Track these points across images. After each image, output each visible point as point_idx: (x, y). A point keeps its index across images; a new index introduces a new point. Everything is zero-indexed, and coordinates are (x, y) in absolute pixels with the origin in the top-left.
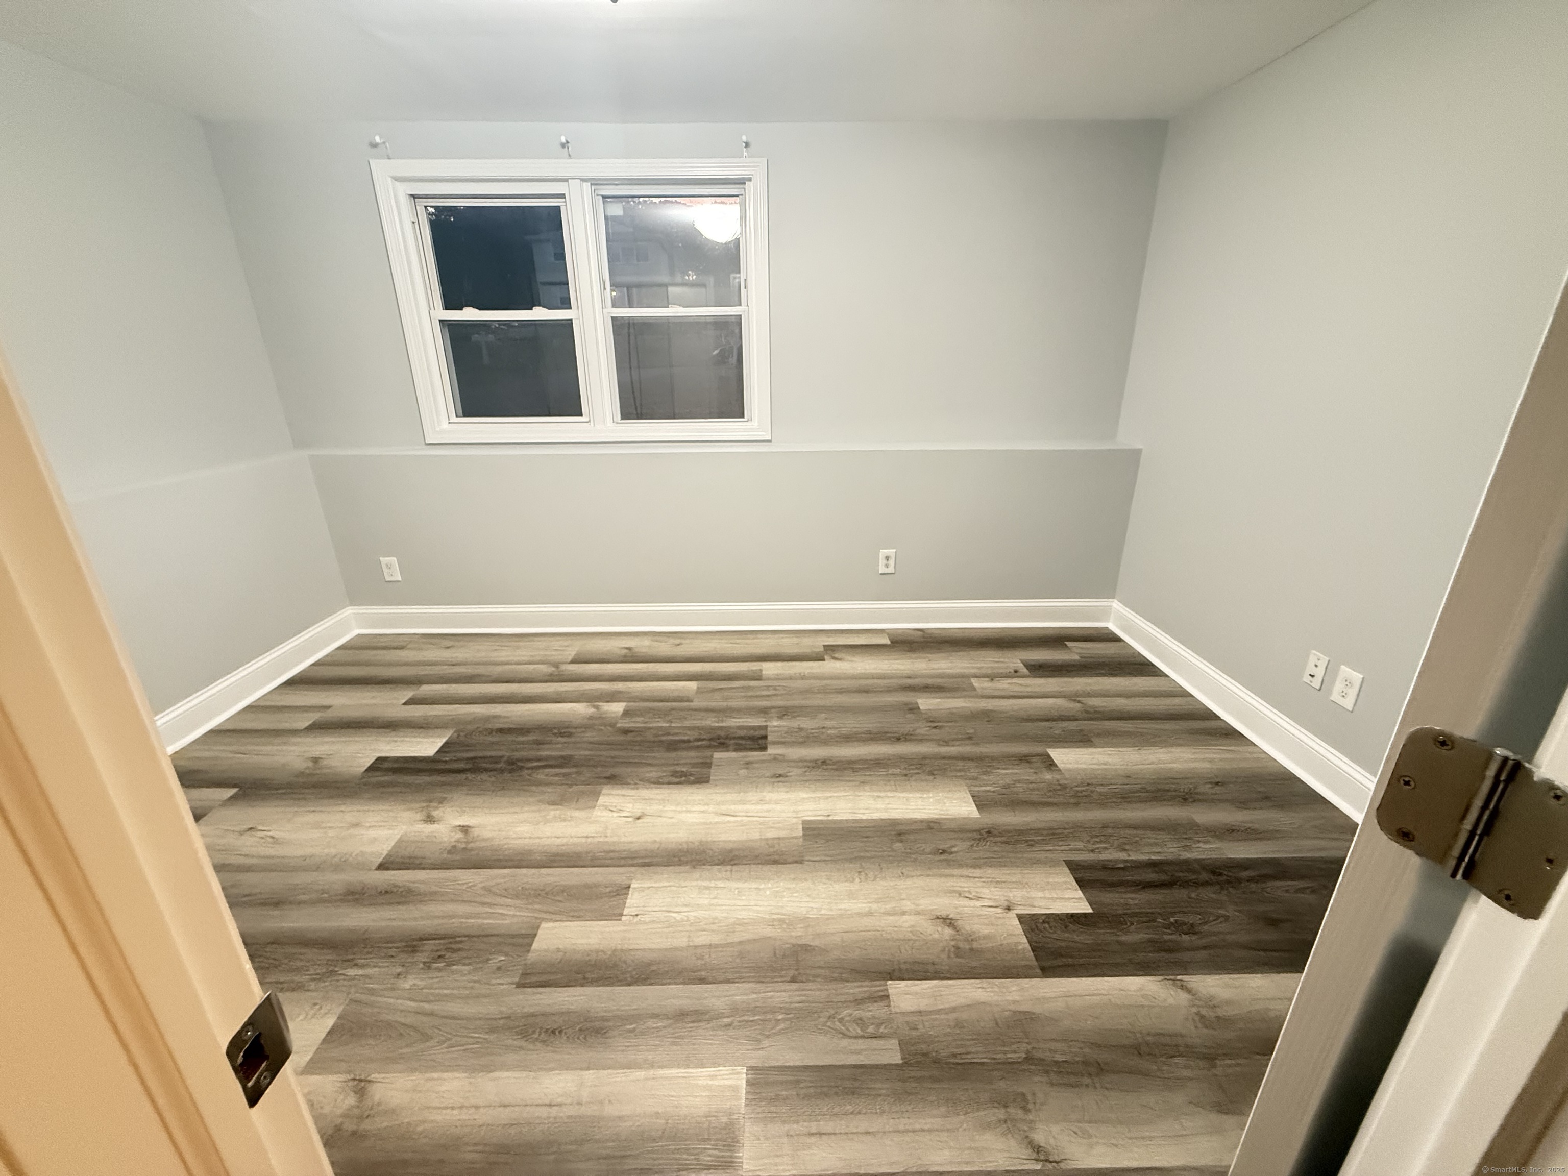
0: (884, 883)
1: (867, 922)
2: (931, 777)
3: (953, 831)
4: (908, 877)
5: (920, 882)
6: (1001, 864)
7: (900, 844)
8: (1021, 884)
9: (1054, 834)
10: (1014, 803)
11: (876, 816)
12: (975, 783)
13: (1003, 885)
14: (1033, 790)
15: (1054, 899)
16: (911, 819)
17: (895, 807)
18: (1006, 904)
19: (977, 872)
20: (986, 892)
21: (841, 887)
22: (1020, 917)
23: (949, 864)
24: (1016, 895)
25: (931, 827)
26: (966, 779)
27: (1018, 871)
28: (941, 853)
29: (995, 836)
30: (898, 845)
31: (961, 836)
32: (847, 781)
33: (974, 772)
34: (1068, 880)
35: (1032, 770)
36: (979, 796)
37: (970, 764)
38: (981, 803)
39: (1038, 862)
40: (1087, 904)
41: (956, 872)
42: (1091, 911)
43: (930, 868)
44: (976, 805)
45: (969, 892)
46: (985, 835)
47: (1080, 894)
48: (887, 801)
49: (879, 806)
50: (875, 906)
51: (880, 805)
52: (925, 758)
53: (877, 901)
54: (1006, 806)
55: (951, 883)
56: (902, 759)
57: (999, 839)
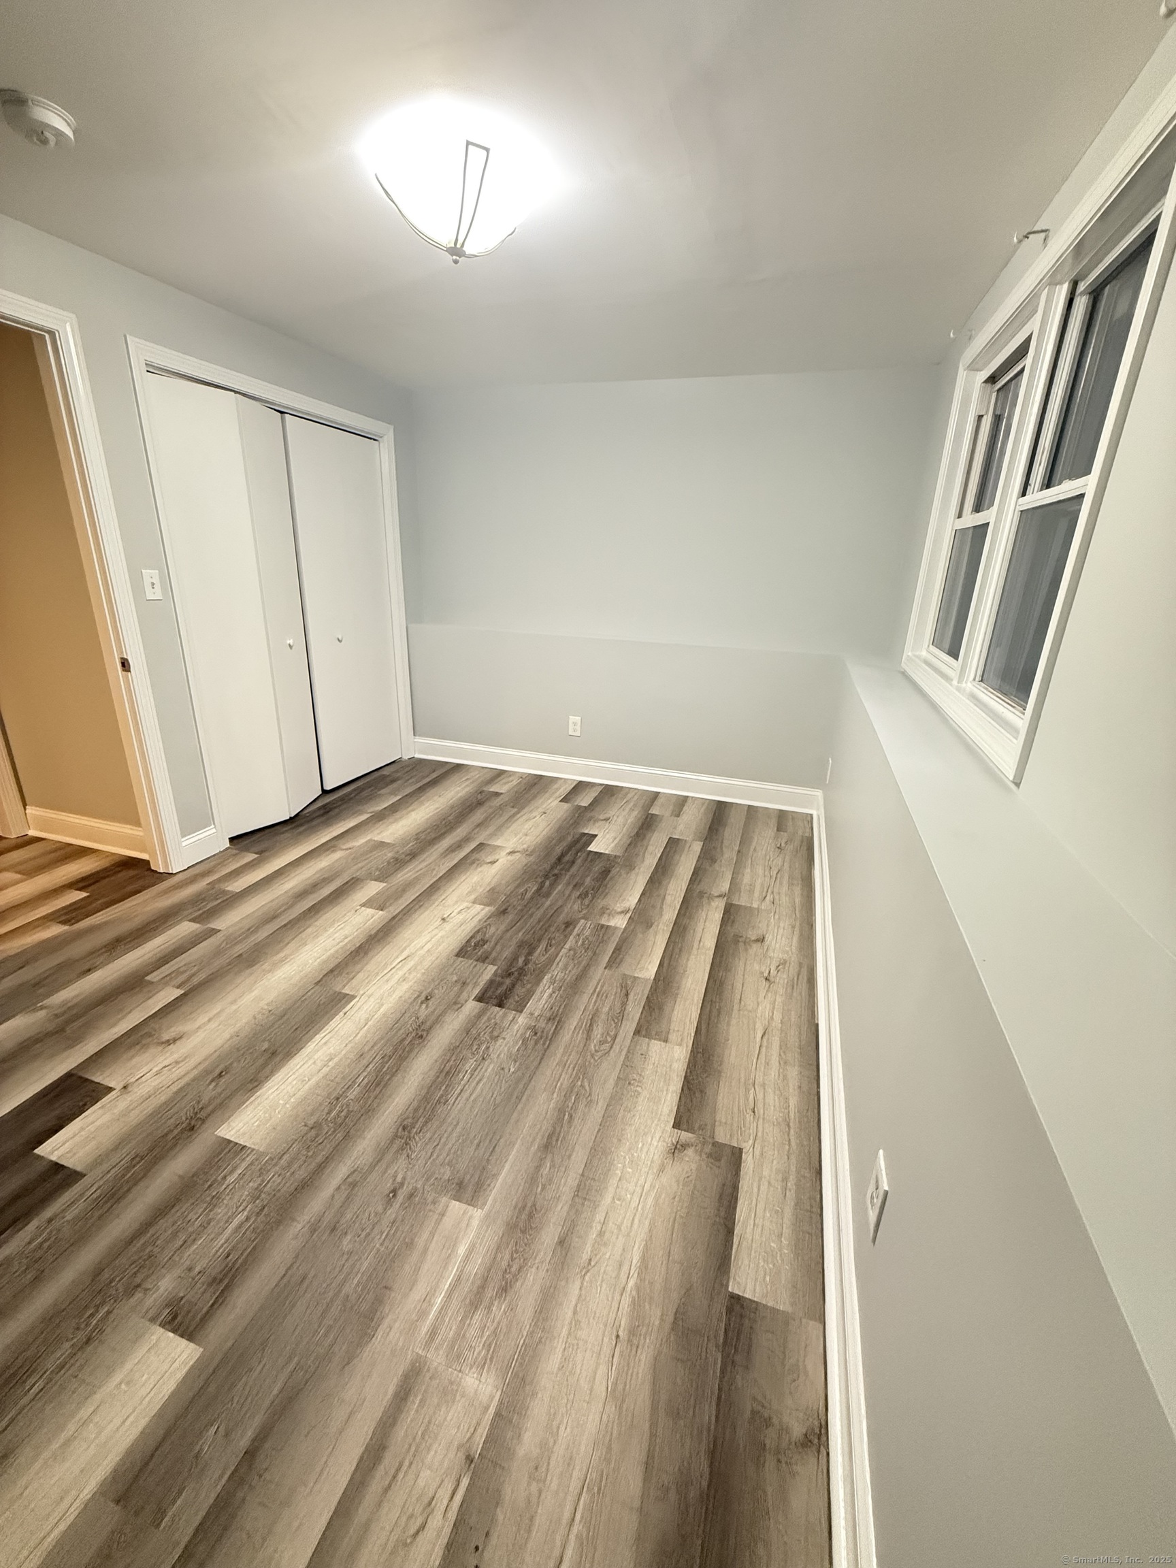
0: (244, 1021)
1: (230, 997)
2: (311, 1123)
3: (229, 1097)
4: (231, 1037)
5: (219, 1042)
6: (157, 1113)
7: (263, 1049)
8: (126, 1113)
9: (113, 1196)
10: (188, 1188)
11: (311, 1047)
12: (256, 1167)
13: (142, 1100)
14: (175, 1235)
15: (82, 1129)
16: (278, 1072)
17: (306, 1066)
18: (130, 1089)
19: (174, 1088)
20: (155, 1082)
21: (272, 996)
22: (110, 1089)
23: (207, 1072)
24: (123, 1104)
25: (253, 1083)
26: (272, 1159)
27: (134, 1123)
28: (222, 1072)
29: (182, 1132)
30: (266, 1045)
31: (218, 1101)
32: (375, 1044)
33: (273, 1180)
34: (72, 1160)
35: (198, 1269)
36: (237, 1154)
37: (289, 1187)
38: (230, 1149)
39: (116, 1148)
40: (42, 1154)
41: (196, 1072)
42: (36, 1151)
43: (219, 1056)
44: (229, 1142)
45: (170, 1070)
46: (193, 1123)
47: (54, 1158)
48: (319, 1064)
49: (320, 1053)
50: (234, 1007)
51: (321, 1055)
52: (347, 1136)
53: (236, 1011)
54: (195, 1175)
55: (193, 1062)
56: (367, 1110)
57: (176, 1132)
